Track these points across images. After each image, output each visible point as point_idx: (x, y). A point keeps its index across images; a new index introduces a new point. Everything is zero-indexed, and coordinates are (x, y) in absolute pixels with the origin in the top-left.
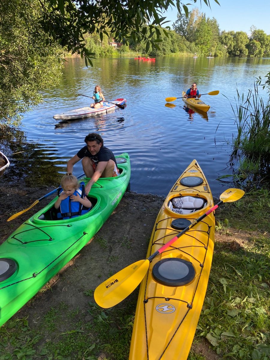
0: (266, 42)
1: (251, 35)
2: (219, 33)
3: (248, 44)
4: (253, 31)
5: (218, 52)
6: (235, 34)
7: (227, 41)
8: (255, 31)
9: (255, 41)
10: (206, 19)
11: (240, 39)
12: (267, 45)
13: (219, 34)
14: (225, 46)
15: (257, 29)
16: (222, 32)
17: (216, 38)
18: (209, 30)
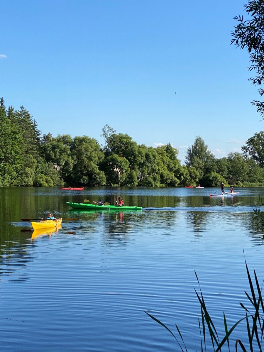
0: (140, 159)
1: (107, 144)
2: (38, 139)
3: (103, 161)
4: (108, 136)
5: (40, 178)
6: (72, 142)
7: (58, 154)
8: (113, 136)
9: (116, 156)
10: (7, 109)
11: (85, 152)
12: (141, 165)
13: (39, 141)
14: (56, 166)
15: (117, 133)
16: (44, 138)
17: (32, 149)
18: (15, 132)
